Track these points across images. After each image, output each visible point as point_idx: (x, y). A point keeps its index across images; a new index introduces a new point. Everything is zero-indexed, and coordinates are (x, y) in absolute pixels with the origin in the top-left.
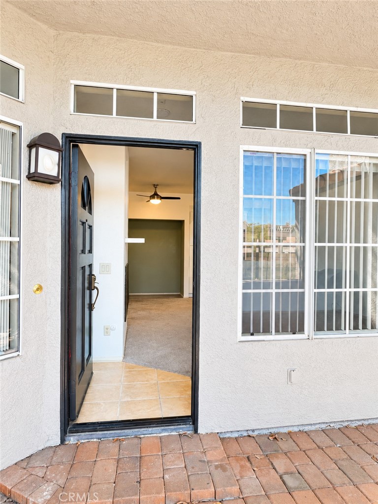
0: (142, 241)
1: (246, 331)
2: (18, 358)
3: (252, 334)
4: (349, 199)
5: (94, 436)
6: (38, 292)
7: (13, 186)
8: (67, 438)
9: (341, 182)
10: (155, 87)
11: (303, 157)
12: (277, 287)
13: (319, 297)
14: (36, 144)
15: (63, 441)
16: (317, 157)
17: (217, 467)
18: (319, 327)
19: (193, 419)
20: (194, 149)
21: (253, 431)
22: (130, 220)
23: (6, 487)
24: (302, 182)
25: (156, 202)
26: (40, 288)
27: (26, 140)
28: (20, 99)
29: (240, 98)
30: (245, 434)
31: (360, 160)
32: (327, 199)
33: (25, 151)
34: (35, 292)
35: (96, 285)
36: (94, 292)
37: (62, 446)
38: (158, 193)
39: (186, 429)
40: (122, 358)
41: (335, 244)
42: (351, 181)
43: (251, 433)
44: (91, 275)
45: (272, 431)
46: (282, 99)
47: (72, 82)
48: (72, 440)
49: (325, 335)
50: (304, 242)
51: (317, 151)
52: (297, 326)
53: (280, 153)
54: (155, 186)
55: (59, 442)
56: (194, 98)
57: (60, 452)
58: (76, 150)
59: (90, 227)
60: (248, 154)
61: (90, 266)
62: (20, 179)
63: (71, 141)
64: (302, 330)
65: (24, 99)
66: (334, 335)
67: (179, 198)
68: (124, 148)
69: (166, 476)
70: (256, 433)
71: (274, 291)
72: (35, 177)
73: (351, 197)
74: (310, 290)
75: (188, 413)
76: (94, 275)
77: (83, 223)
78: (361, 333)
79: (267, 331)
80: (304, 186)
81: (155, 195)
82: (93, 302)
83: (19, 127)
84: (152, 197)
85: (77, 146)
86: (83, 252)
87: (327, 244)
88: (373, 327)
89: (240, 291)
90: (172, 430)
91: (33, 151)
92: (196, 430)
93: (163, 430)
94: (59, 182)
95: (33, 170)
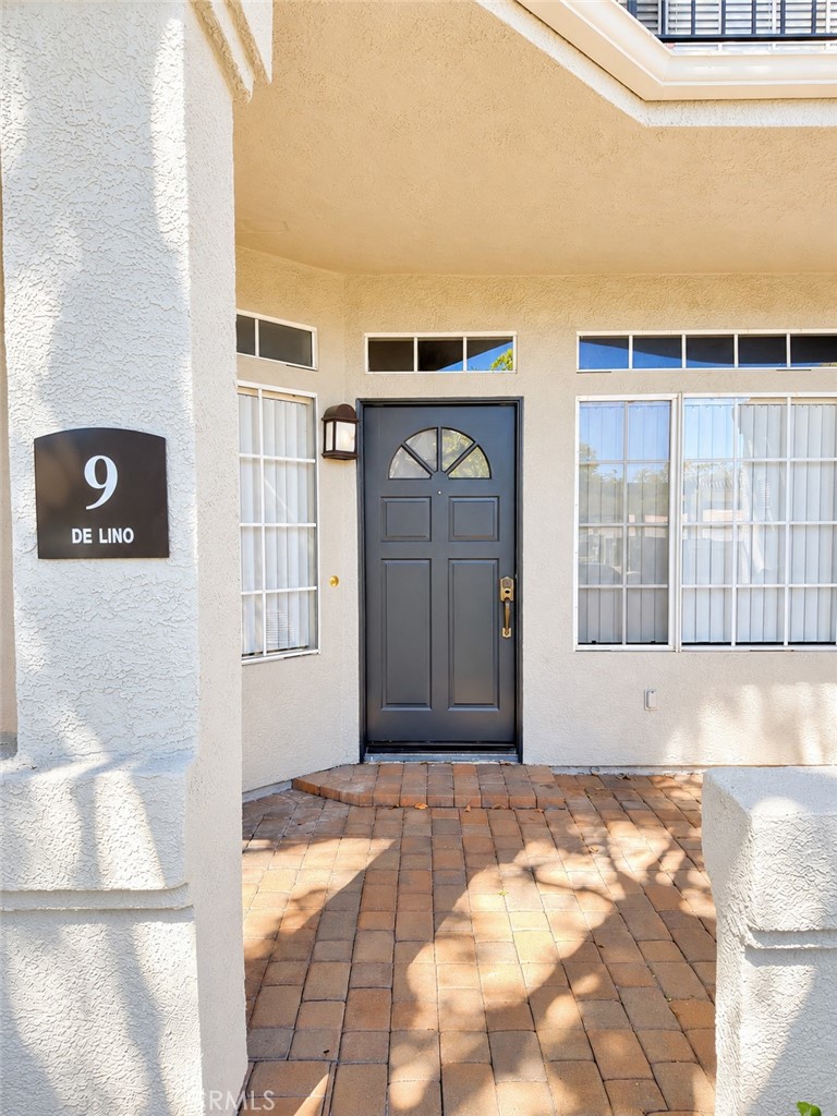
2: (317, 655)
3: (593, 642)
6: (334, 585)
7: (309, 466)
8: (367, 758)
10: (465, 331)
11: (668, 404)
12: (629, 581)
14: (333, 418)
15: (362, 760)
17: (541, 786)
20: (515, 405)
23: (314, 786)
26: (336, 581)
27: (320, 413)
28: (314, 368)
29: (576, 333)
30: (587, 772)
33: (319, 424)
34: (331, 584)
37: (362, 767)
39: (508, 758)
46: (634, 329)
47: (366, 334)
48: (372, 759)
49: (698, 648)
51: (685, 395)
53: (633, 401)
55: (357, 760)
56: (514, 339)
57: (359, 770)
60: (587, 405)
62: (315, 457)
63: (365, 406)
64: (665, 640)
65: (317, 366)
66: (714, 648)
69: (483, 787)
70: (602, 772)
71: (624, 586)
72: (333, 455)
74: (676, 587)
78: (756, 646)
83: (313, 400)
89: (576, 586)
90: (491, 758)
91: (330, 426)
92: (520, 760)
93: (482, 758)
94: (355, 458)
95: (329, 447)
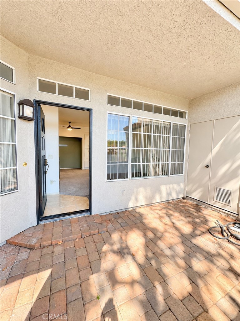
0: (66, 146)
1: (108, 178)
2: (17, 192)
3: (111, 179)
4: (143, 133)
5: (52, 220)
6: (25, 166)
7: (12, 120)
8: (40, 223)
9: (140, 127)
10: (74, 85)
11: (128, 117)
12: (119, 163)
13: (133, 166)
14: (22, 104)
15: (38, 223)
16: (133, 118)
17: (99, 224)
18: (133, 176)
19: (90, 210)
20: (90, 111)
21: (111, 212)
22: (59, 137)
23: (15, 242)
24: (128, 125)
25: (70, 129)
26: (26, 164)
27: (17, 101)
28: (14, 83)
29: (106, 94)
30: (108, 213)
31: (146, 120)
32: (136, 133)
33: (17, 106)
34: (23, 165)
35: (47, 163)
36: (47, 166)
37: (38, 226)
38: (71, 126)
39: (87, 214)
40: (59, 193)
41: (138, 148)
42: (144, 126)
43: (110, 213)
44: (45, 159)
45: (117, 211)
46: (121, 96)
47: (37, 78)
48: (42, 223)
49: (134, 179)
50: (128, 147)
51: (133, 116)
52: (125, 176)
53: (120, 115)
54: (70, 123)
55: (36, 224)
56: (90, 91)
57: (37, 227)
58: (39, 107)
59: (44, 139)
60: (109, 115)
61: (45, 155)
62: (15, 117)
63: (37, 103)
64: (127, 177)
65: (15, 83)
66: (137, 178)
67: (80, 129)
68: (58, 107)
69: (81, 229)
70: (112, 213)
71: (118, 164)
72: (22, 117)
73: (143, 132)
74: (130, 164)
75: (88, 208)
76: (46, 159)
77: (42, 138)
78: (145, 177)
79: (116, 178)
80: (128, 127)
81: (69, 127)
82: (46, 171)
83: (14, 95)
84: (68, 127)
85: (40, 105)
86: (43, 150)
87: (135, 148)
88: (149, 176)
89: (106, 164)
90: (82, 215)
91: (21, 106)
92: (91, 214)
93: (79, 215)
94: (33, 120)
95: (21, 114)
